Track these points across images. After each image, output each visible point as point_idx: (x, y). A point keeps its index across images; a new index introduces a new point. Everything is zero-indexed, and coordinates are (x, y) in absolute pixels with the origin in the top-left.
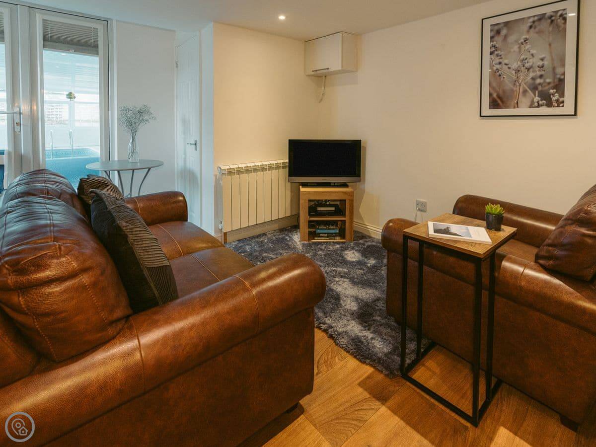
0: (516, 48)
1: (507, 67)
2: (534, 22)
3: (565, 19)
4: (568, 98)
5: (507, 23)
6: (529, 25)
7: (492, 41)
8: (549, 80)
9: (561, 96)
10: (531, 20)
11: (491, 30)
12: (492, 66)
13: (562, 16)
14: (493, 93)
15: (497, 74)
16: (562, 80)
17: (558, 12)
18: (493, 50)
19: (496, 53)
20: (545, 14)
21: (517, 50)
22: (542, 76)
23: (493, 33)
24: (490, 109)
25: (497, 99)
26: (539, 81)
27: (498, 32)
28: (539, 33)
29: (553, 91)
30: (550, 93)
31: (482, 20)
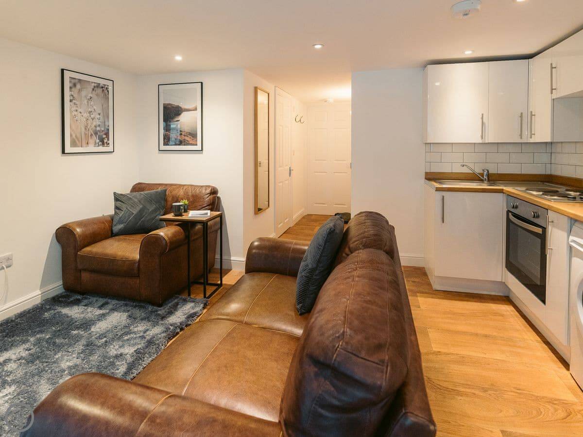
0: (86, 101)
1: (81, 114)
2: (94, 87)
3: (108, 91)
4: (111, 141)
5: (80, 80)
6: (92, 87)
7: (70, 91)
8: (102, 129)
9: (108, 140)
10: (93, 84)
11: (70, 82)
12: (71, 112)
13: (107, 88)
14: (72, 133)
15: (76, 119)
16: (108, 130)
17: (105, 85)
18: (72, 98)
19: (74, 101)
20: (99, 84)
21: (86, 103)
22: (99, 126)
23: (71, 85)
24: (71, 147)
25: (76, 140)
26: (98, 129)
27: (75, 85)
28: (97, 95)
29: (104, 136)
30: (103, 137)
31: (62, 70)
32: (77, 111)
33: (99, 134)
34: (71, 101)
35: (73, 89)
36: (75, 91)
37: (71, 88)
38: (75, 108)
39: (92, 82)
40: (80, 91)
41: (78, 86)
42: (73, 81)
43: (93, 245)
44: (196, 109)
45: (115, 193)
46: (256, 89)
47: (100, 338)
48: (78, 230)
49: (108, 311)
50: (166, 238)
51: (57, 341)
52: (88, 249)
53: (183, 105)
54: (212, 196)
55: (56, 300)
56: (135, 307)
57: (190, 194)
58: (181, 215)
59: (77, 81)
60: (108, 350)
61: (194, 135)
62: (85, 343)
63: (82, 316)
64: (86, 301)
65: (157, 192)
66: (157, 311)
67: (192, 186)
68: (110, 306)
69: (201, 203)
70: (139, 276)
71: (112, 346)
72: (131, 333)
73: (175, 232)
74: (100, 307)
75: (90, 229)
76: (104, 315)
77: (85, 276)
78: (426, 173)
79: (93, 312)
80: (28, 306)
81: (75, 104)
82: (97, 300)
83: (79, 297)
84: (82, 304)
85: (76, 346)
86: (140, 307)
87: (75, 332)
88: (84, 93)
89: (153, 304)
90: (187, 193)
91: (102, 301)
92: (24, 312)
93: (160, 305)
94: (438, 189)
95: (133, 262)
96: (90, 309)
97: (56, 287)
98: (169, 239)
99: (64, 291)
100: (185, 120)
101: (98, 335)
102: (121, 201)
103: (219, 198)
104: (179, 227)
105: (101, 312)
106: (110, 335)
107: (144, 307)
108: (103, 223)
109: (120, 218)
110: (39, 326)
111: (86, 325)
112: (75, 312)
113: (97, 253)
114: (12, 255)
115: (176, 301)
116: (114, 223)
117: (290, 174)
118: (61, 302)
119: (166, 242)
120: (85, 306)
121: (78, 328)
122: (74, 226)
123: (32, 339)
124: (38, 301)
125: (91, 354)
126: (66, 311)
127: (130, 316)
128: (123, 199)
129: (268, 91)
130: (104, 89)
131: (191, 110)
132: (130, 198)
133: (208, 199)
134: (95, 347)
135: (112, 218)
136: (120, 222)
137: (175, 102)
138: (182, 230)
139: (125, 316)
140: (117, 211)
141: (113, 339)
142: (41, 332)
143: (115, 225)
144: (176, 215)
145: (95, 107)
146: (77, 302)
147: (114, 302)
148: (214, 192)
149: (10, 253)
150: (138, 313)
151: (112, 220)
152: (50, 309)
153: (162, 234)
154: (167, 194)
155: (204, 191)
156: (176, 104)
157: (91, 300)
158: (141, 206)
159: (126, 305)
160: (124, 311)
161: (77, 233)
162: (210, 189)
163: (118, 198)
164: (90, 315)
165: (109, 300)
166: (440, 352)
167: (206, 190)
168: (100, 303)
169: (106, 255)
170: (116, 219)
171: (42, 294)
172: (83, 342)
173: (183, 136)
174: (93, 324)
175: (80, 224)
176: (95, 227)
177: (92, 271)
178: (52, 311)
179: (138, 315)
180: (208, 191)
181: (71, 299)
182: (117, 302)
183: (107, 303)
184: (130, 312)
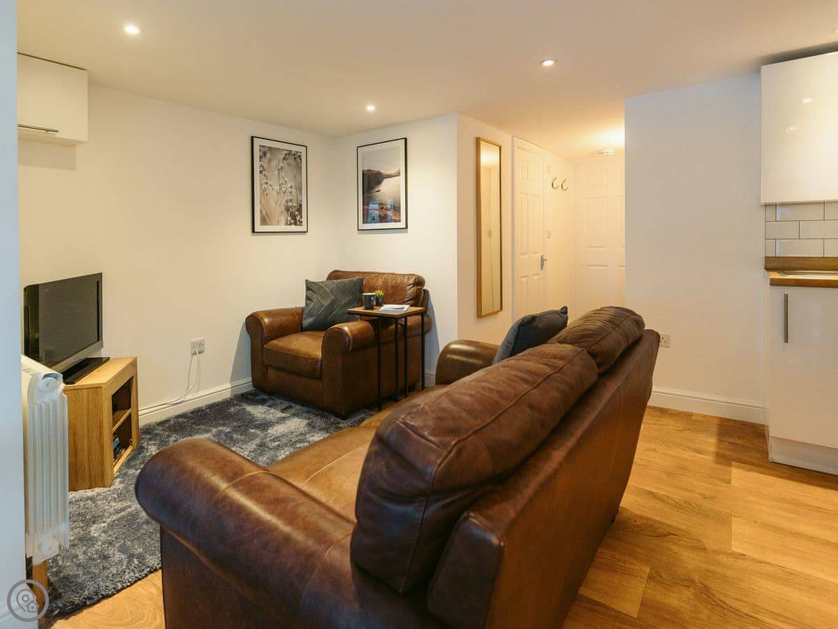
0: (276, 172)
1: (271, 188)
2: (286, 155)
3: (301, 159)
4: (304, 219)
5: (270, 148)
6: (284, 156)
7: (260, 161)
8: (295, 204)
9: (301, 217)
10: (284, 152)
11: (260, 150)
12: (261, 185)
13: (299, 156)
14: (263, 210)
15: (265, 193)
16: (301, 205)
17: (297, 152)
18: (262, 169)
19: (264, 172)
20: (291, 151)
21: (277, 174)
22: (291, 200)
23: (261, 154)
24: (261, 225)
25: (266, 217)
26: (290, 204)
27: (265, 154)
28: (289, 165)
29: (297, 213)
30: (295, 214)
31: (252, 137)
32: (267, 183)
33: (291, 209)
34: (261, 172)
35: (263, 159)
36: (265, 160)
37: (261, 157)
38: (265, 181)
39: (283, 150)
40: (270, 160)
41: (268, 155)
42: (263, 149)
43: (280, 339)
44: (398, 174)
45: (307, 281)
46: (478, 141)
47: (274, 440)
48: (266, 320)
49: (289, 415)
50: (349, 334)
51: (235, 436)
52: (275, 342)
53: (385, 171)
54: (415, 288)
55: (245, 398)
56: (317, 415)
57: (389, 284)
58: (372, 309)
59: (266, 149)
60: (278, 454)
61: (396, 209)
62: (259, 443)
63: (264, 416)
64: (270, 402)
65: (351, 281)
66: (338, 423)
67: (393, 274)
68: (293, 411)
69: (401, 297)
70: (321, 378)
71: (283, 451)
72: (305, 442)
73: (362, 328)
74: (283, 411)
75: (278, 320)
76: (284, 419)
77: (271, 374)
78: (767, 259)
79: (274, 414)
80: (219, 399)
81: (265, 176)
82: (281, 403)
83: (265, 397)
84: (268, 404)
85: (249, 444)
86: (323, 416)
87: (252, 431)
88: (274, 163)
89: (337, 416)
90: (386, 282)
91: (286, 404)
92: (215, 404)
93: (344, 418)
94: (774, 283)
95: (315, 360)
96: (272, 411)
97: (246, 383)
98: (353, 336)
99: (253, 389)
100: (387, 189)
101: (273, 437)
102: (311, 290)
103: (426, 292)
104: (368, 323)
105: (284, 415)
106: (284, 440)
107: (326, 417)
108: (293, 315)
109: (310, 311)
110: (223, 419)
111: (265, 425)
112: (258, 411)
113: (281, 348)
114: (204, 340)
115: (363, 416)
116: (304, 316)
117: (542, 265)
118: (247, 399)
119: (349, 339)
120: (269, 406)
121: (256, 427)
122: (263, 316)
123: (214, 430)
124: (227, 395)
125: (261, 454)
126: (250, 409)
127: (309, 424)
128: (314, 288)
129: (499, 143)
130: (297, 157)
131: (394, 176)
132: (322, 287)
133: (411, 291)
134: (267, 449)
135: (303, 309)
136: (310, 315)
137: (375, 168)
138: (371, 327)
139: (304, 423)
140: (308, 302)
141: (286, 445)
142: (223, 425)
143: (305, 319)
144: (367, 309)
145: (286, 179)
146: (262, 402)
147: (298, 407)
148: (419, 282)
149: (202, 338)
150: (319, 422)
151: (303, 312)
152: (237, 404)
153: (346, 329)
154: (364, 283)
155: (406, 280)
156: (376, 169)
157: (276, 402)
158: (333, 297)
159: (309, 412)
160: (305, 418)
161: (264, 322)
162: (414, 278)
163: (310, 286)
164: (271, 416)
165: (294, 405)
166: (744, 555)
167: (408, 279)
168: (284, 406)
169: (290, 350)
170: (307, 311)
171: (232, 387)
172: (257, 441)
173: (384, 210)
174: (271, 426)
175: (269, 314)
176: (284, 319)
177: (278, 369)
178: (238, 407)
179: (318, 425)
180: (412, 281)
181: (258, 398)
182: (301, 407)
183: (290, 407)
184: (310, 420)
